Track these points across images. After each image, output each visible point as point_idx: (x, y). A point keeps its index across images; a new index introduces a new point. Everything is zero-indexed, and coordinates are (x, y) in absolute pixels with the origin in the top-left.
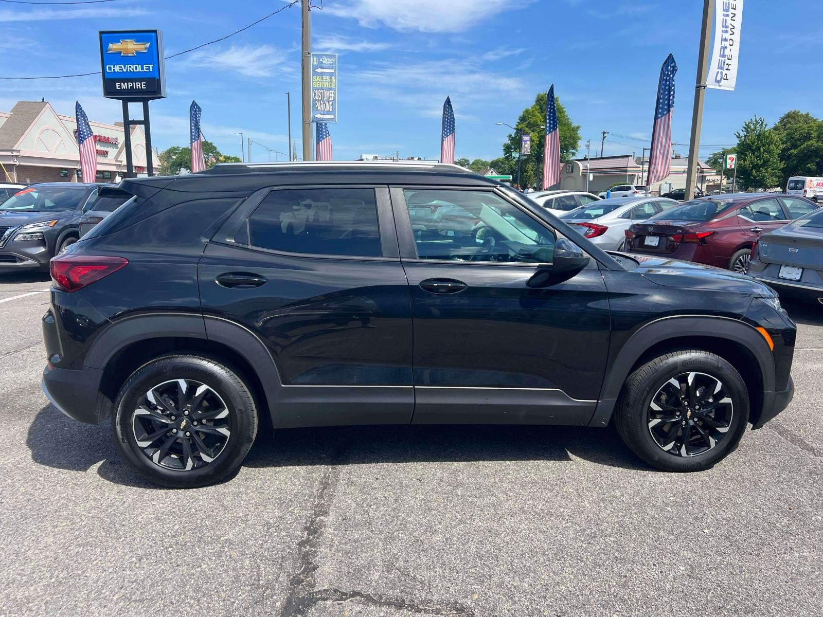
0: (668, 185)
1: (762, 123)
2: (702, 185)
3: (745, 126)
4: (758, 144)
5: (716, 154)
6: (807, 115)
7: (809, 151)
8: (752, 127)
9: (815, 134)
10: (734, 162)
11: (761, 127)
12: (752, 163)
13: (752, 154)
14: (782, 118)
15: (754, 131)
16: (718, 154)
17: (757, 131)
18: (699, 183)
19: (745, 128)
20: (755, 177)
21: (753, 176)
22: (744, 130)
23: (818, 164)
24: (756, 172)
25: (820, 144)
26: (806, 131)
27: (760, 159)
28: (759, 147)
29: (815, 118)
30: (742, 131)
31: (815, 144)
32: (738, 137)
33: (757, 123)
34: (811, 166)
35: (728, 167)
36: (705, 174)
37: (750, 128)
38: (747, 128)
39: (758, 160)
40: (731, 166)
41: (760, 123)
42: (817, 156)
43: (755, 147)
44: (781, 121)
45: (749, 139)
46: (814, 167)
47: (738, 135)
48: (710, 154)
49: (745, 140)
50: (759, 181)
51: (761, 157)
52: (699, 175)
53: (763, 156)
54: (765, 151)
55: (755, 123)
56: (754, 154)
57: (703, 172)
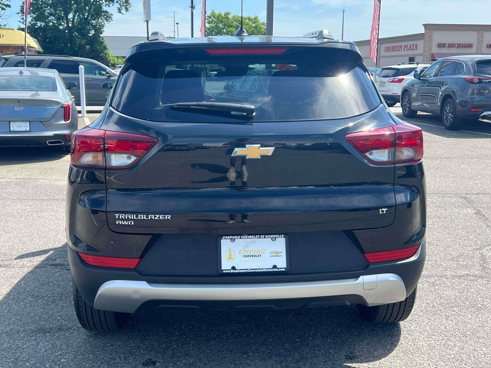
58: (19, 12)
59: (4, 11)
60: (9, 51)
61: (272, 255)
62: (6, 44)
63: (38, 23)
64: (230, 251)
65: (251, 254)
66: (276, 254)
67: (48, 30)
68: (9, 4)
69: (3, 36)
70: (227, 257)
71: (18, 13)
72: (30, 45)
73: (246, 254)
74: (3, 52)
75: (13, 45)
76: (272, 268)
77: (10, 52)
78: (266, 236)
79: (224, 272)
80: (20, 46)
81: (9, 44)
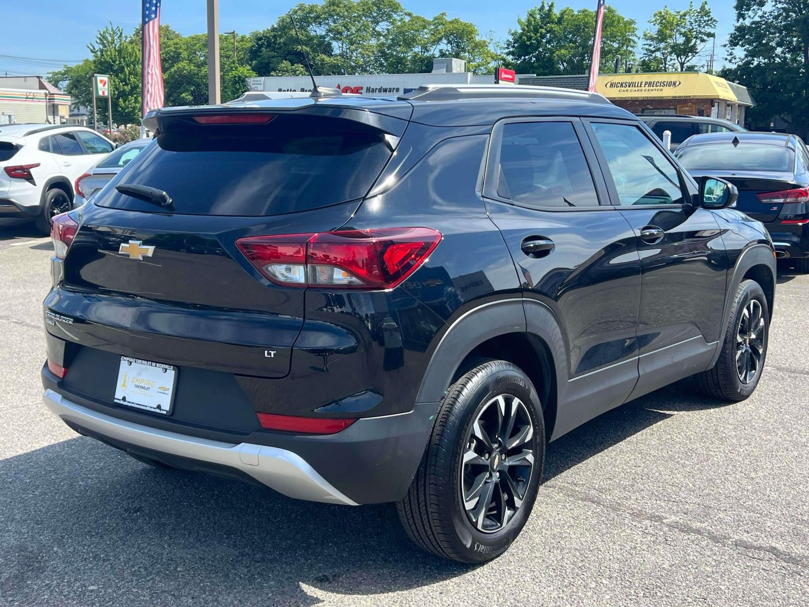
0: (7, 117)
1: (121, 34)
2: (54, 118)
3: (99, 36)
4: (120, 63)
5: (56, 74)
6: (167, 27)
7: (180, 76)
8: (110, 39)
9: (184, 54)
10: (106, 86)
11: (121, 40)
12: (117, 89)
13: (115, 76)
14: (137, 29)
15: (112, 43)
16: (60, 73)
17: (116, 45)
18: (50, 115)
19: (100, 39)
20: (123, 109)
21: (121, 107)
22: (99, 41)
23: (192, 93)
24: (124, 102)
25: (192, 68)
26: (173, 49)
27: (127, 84)
28: (123, 68)
29: (177, 33)
30: (97, 42)
31: (187, 68)
32: (92, 52)
33: (114, 33)
34: (187, 96)
35: (100, 93)
36: (56, 102)
37: (106, 39)
38: (102, 39)
39: (123, 85)
40: (103, 92)
41: (119, 34)
42: (190, 83)
43: (117, 67)
44: (136, 33)
45: (107, 56)
46: (189, 97)
47: (92, 48)
48: (48, 73)
49: (102, 55)
50: (128, 114)
51: (128, 81)
52: (48, 104)
53: (129, 80)
54: (130, 73)
55: (112, 33)
56: (117, 76)
57: (54, 99)
58: (727, 43)
59: (704, 43)
60: (687, 107)
61: (160, 391)
62: (682, 97)
63: (755, 59)
64: (126, 376)
65: (142, 385)
66: (163, 390)
67: (769, 70)
68: (712, 32)
69: (680, 83)
70: (122, 383)
71: (725, 46)
72: (718, 96)
73: (137, 384)
74: (678, 109)
75: (691, 98)
76: (156, 407)
77: (688, 109)
78: (158, 365)
79: (115, 401)
80: (708, 99)
81: (687, 97)
